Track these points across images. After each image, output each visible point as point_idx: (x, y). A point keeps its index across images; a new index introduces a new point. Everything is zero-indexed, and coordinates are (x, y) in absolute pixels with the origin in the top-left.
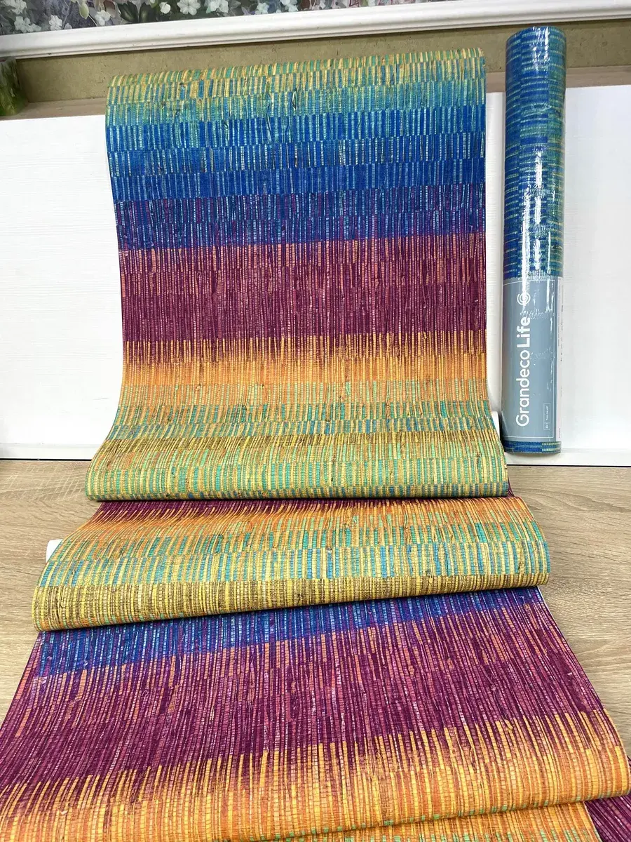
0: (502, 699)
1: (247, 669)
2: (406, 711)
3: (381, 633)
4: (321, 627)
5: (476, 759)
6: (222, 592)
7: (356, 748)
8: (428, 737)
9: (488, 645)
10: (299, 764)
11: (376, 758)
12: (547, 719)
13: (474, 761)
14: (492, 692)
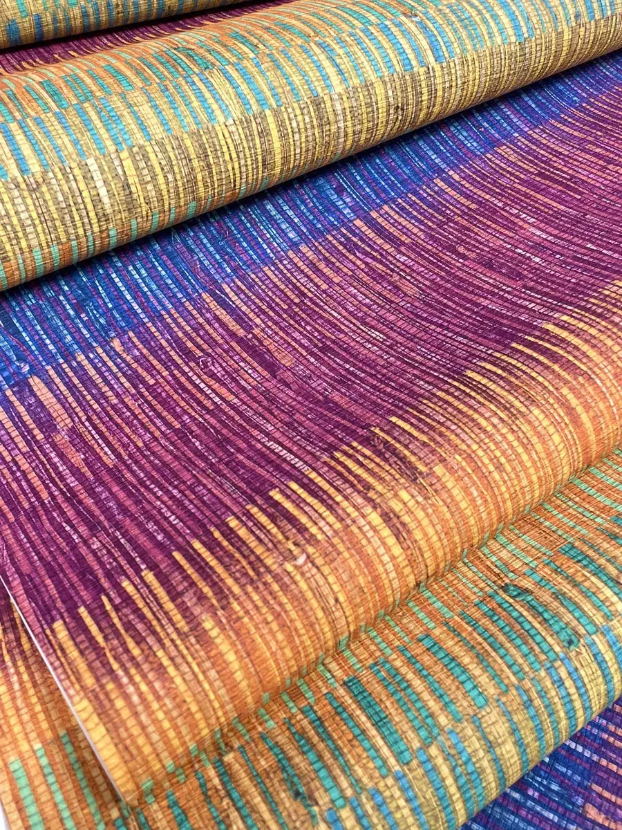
1: (359, 262)
4: (424, 171)
6: (264, 133)
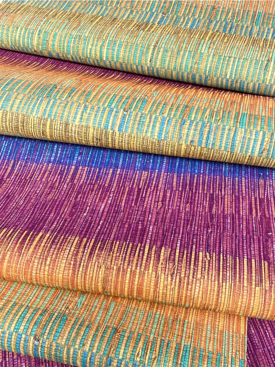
0: (212, 238)
1: (55, 179)
2: (144, 230)
3: (151, 176)
4: (112, 164)
5: (175, 272)
7: (99, 245)
8: (149, 250)
9: (220, 201)
10: (58, 246)
11: (109, 255)
12: (238, 260)
13: (173, 273)
14: (207, 232)
